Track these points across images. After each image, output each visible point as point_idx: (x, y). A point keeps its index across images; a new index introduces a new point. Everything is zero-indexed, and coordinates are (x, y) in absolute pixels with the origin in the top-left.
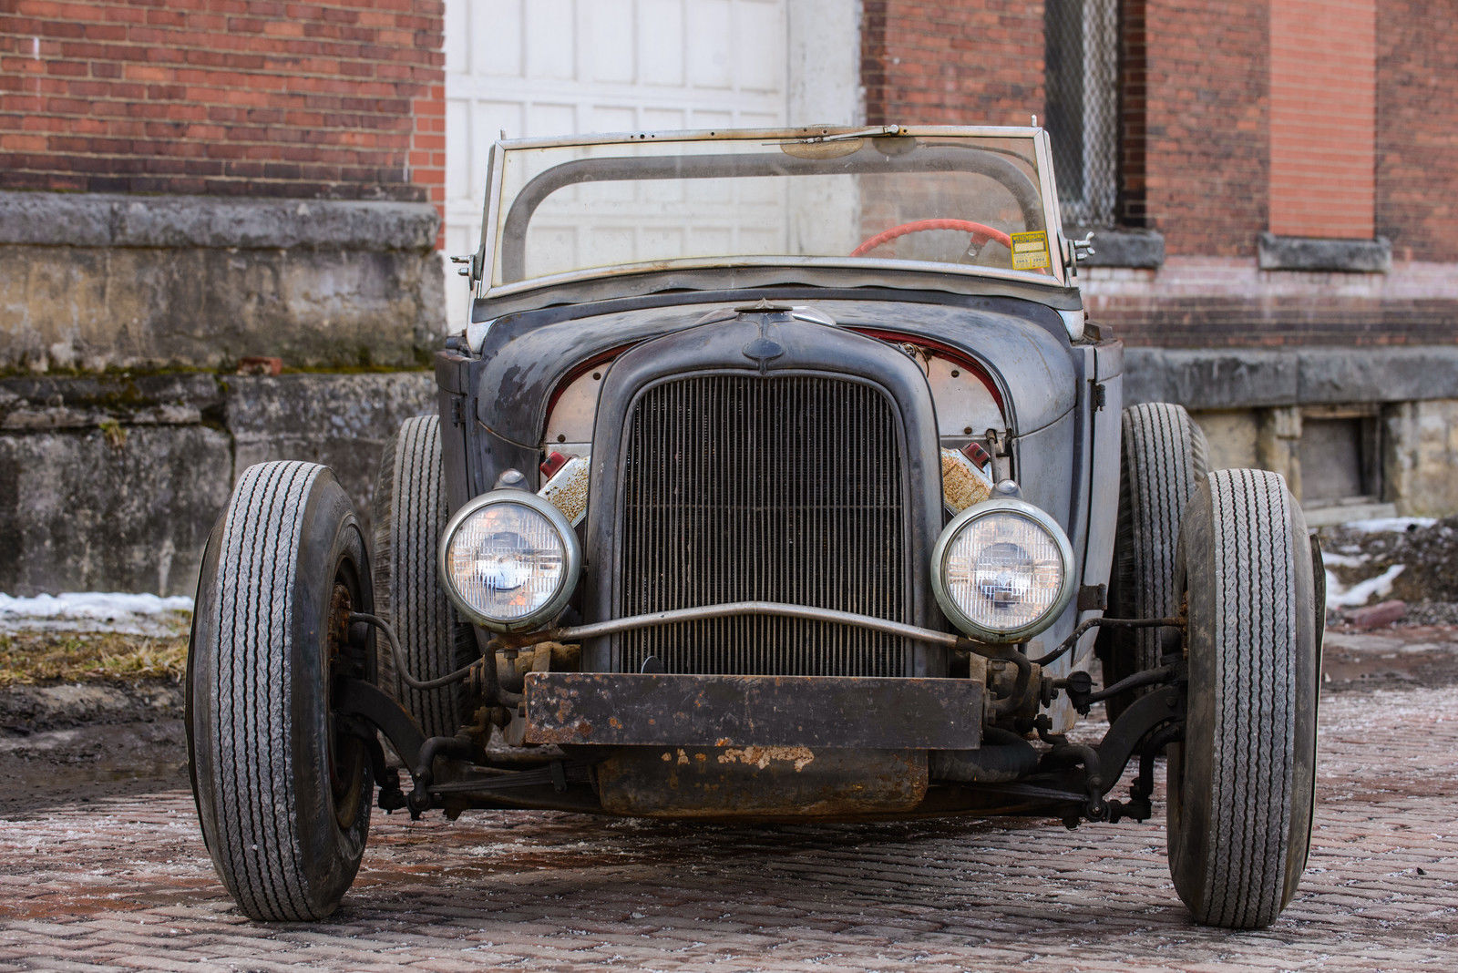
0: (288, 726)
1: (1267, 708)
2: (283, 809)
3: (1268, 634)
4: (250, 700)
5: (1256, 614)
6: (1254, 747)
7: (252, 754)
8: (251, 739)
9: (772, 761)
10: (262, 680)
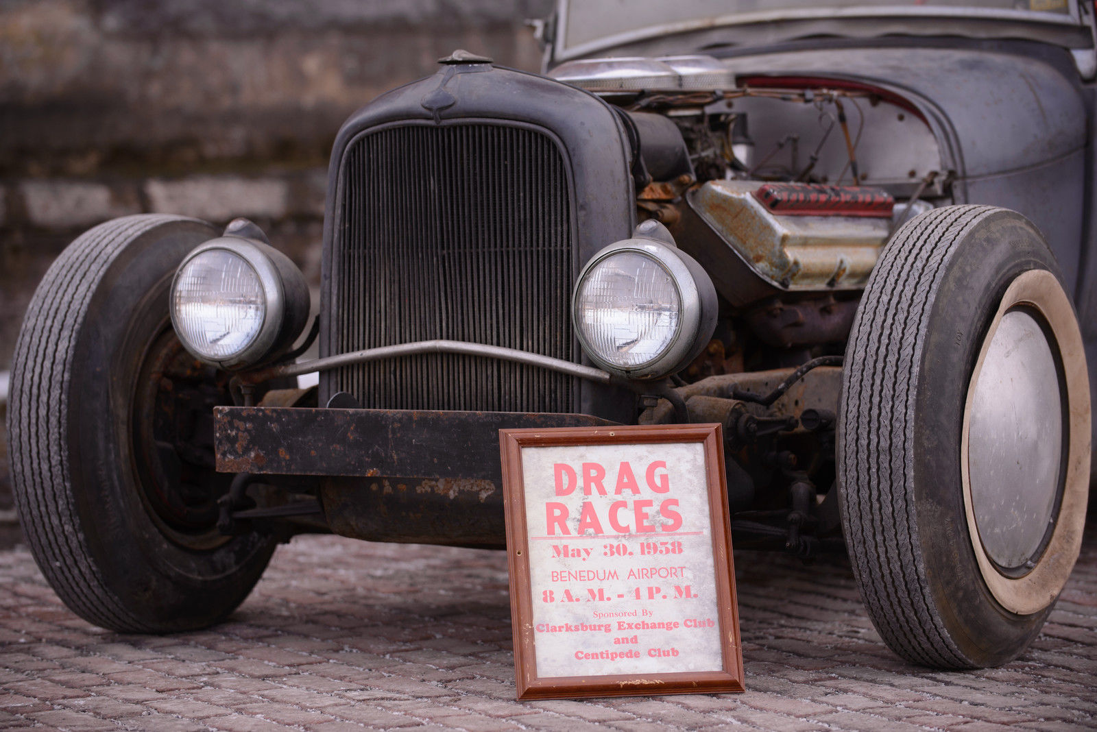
0: (65, 454)
1: (884, 444)
2: (71, 529)
3: (890, 369)
4: (33, 430)
5: (883, 350)
6: (874, 483)
7: (38, 480)
8: (35, 465)
9: (461, 492)
10: (43, 412)
